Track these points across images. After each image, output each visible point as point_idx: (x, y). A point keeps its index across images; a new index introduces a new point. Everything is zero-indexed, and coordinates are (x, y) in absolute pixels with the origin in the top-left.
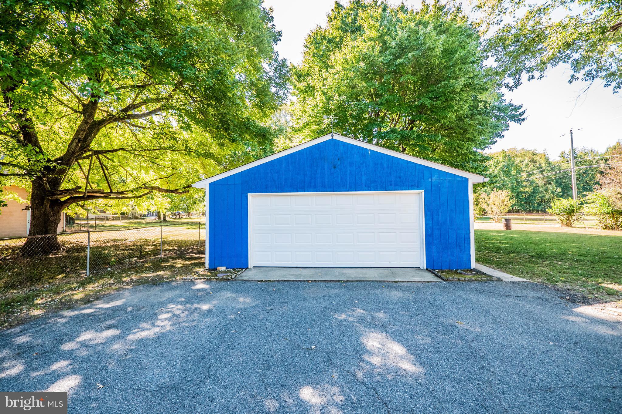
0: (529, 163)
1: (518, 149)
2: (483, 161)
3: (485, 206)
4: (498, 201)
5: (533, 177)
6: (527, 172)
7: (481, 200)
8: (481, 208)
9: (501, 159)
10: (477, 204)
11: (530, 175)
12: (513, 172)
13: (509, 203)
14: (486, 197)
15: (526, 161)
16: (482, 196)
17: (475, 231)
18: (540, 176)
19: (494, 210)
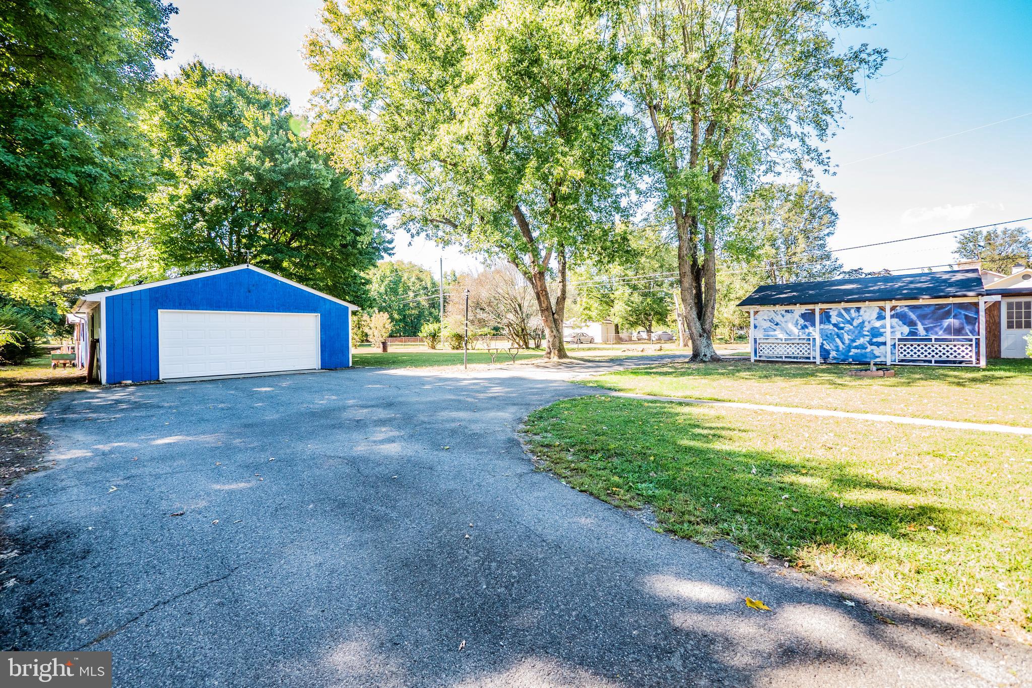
0: (416, 281)
1: (406, 262)
2: (364, 284)
3: (366, 330)
4: (380, 326)
5: (418, 298)
6: (414, 292)
7: (363, 323)
8: (363, 332)
9: (388, 274)
10: (359, 328)
11: (416, 296)
12: (400, 290)
13: (389, 326)
14: (368, 319)
15: (413, 279)
16: (364, 318)
17: (354, 356)
18: (424, 297)
19: (375, 334)
